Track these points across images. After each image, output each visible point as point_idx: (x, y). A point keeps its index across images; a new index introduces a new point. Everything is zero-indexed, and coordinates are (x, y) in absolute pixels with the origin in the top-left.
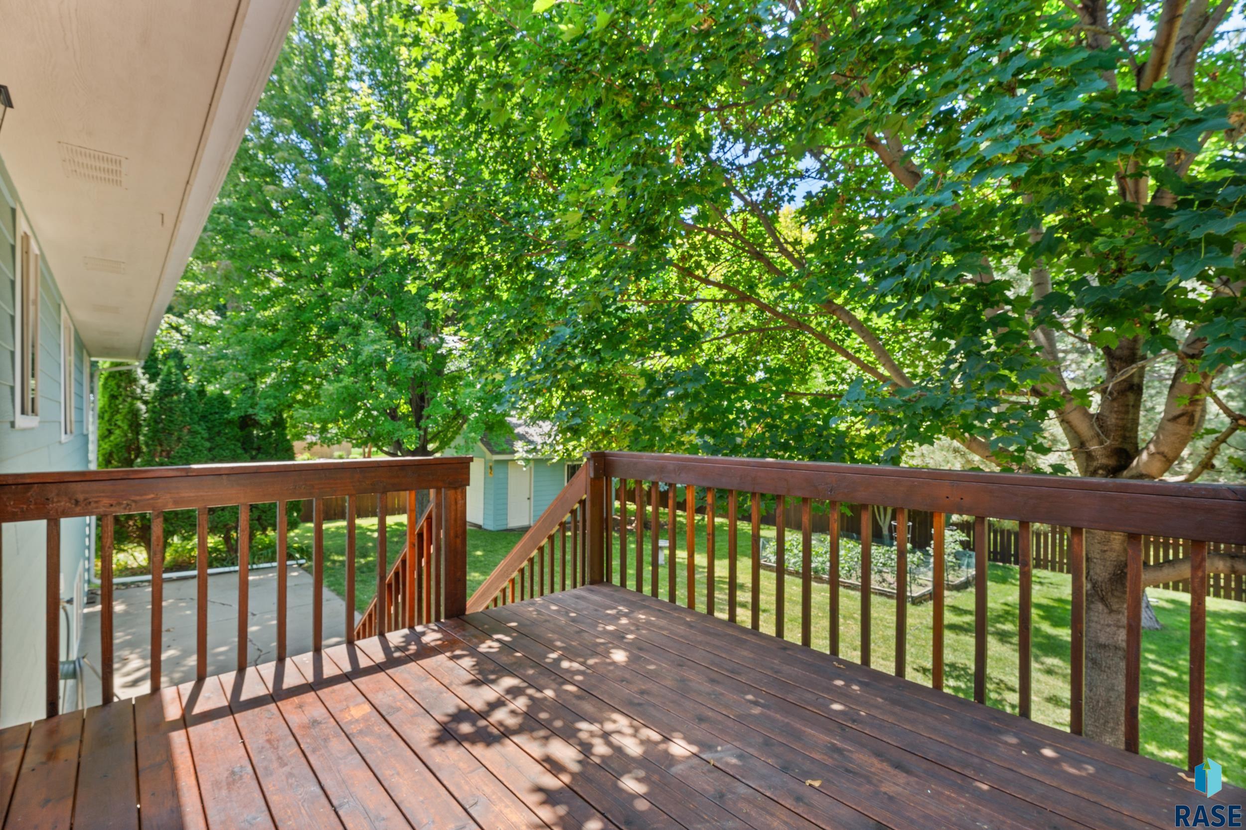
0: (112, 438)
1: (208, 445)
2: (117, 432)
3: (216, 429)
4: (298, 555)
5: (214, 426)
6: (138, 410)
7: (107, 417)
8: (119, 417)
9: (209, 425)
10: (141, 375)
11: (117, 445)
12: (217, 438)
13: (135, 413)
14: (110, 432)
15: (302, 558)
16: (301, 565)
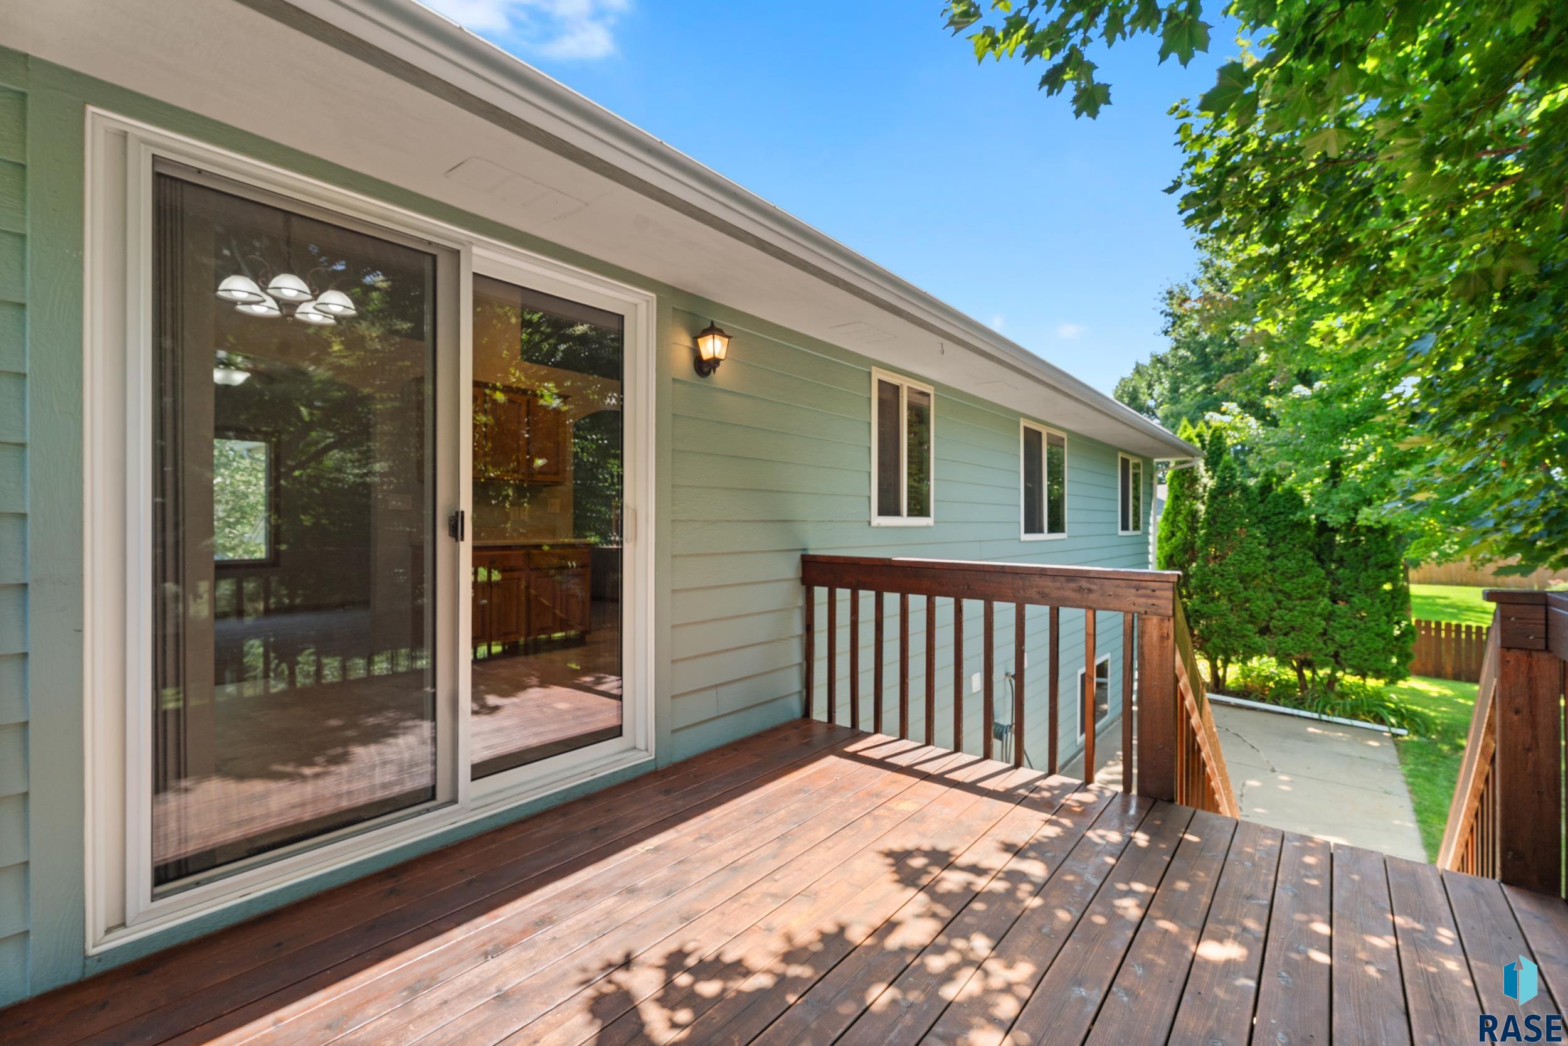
0: (1173, 540)
1: (1268, 552)
2: (1179, 534)
3: (1281, 534)
4: (1393, 720)
5: (1277, 530)
6: (1197, 511)
7: (1170, 518)
8: (1180, 518)
9: (1271, 528)
10: (1204, 473)
11: (1176, 547)
12: (1282, 545)
13: (1194, 514)
14: (1173, 534)
15: (1401, 726)
16: (1395, 735)
